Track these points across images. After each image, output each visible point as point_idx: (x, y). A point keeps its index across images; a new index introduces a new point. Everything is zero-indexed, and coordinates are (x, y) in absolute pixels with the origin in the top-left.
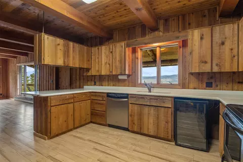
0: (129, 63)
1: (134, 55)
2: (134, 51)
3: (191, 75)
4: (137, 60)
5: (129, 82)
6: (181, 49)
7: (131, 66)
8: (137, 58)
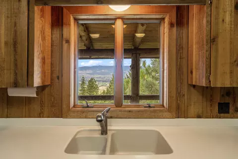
0: (43, 52)
1: (57, 32)
2: (58, 20)
3: (192, 88)
4: (65, 46)
5: (42, 105)
6: (175, 29)
7: (48, 61)
8: (68, 42)
